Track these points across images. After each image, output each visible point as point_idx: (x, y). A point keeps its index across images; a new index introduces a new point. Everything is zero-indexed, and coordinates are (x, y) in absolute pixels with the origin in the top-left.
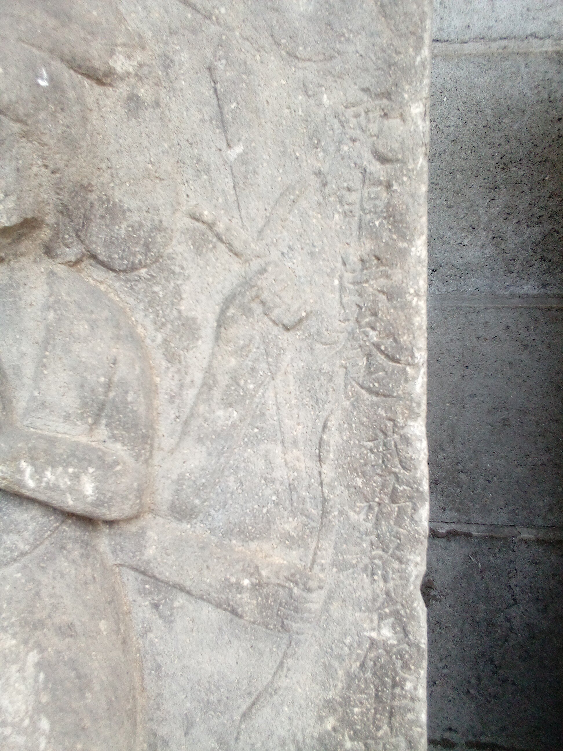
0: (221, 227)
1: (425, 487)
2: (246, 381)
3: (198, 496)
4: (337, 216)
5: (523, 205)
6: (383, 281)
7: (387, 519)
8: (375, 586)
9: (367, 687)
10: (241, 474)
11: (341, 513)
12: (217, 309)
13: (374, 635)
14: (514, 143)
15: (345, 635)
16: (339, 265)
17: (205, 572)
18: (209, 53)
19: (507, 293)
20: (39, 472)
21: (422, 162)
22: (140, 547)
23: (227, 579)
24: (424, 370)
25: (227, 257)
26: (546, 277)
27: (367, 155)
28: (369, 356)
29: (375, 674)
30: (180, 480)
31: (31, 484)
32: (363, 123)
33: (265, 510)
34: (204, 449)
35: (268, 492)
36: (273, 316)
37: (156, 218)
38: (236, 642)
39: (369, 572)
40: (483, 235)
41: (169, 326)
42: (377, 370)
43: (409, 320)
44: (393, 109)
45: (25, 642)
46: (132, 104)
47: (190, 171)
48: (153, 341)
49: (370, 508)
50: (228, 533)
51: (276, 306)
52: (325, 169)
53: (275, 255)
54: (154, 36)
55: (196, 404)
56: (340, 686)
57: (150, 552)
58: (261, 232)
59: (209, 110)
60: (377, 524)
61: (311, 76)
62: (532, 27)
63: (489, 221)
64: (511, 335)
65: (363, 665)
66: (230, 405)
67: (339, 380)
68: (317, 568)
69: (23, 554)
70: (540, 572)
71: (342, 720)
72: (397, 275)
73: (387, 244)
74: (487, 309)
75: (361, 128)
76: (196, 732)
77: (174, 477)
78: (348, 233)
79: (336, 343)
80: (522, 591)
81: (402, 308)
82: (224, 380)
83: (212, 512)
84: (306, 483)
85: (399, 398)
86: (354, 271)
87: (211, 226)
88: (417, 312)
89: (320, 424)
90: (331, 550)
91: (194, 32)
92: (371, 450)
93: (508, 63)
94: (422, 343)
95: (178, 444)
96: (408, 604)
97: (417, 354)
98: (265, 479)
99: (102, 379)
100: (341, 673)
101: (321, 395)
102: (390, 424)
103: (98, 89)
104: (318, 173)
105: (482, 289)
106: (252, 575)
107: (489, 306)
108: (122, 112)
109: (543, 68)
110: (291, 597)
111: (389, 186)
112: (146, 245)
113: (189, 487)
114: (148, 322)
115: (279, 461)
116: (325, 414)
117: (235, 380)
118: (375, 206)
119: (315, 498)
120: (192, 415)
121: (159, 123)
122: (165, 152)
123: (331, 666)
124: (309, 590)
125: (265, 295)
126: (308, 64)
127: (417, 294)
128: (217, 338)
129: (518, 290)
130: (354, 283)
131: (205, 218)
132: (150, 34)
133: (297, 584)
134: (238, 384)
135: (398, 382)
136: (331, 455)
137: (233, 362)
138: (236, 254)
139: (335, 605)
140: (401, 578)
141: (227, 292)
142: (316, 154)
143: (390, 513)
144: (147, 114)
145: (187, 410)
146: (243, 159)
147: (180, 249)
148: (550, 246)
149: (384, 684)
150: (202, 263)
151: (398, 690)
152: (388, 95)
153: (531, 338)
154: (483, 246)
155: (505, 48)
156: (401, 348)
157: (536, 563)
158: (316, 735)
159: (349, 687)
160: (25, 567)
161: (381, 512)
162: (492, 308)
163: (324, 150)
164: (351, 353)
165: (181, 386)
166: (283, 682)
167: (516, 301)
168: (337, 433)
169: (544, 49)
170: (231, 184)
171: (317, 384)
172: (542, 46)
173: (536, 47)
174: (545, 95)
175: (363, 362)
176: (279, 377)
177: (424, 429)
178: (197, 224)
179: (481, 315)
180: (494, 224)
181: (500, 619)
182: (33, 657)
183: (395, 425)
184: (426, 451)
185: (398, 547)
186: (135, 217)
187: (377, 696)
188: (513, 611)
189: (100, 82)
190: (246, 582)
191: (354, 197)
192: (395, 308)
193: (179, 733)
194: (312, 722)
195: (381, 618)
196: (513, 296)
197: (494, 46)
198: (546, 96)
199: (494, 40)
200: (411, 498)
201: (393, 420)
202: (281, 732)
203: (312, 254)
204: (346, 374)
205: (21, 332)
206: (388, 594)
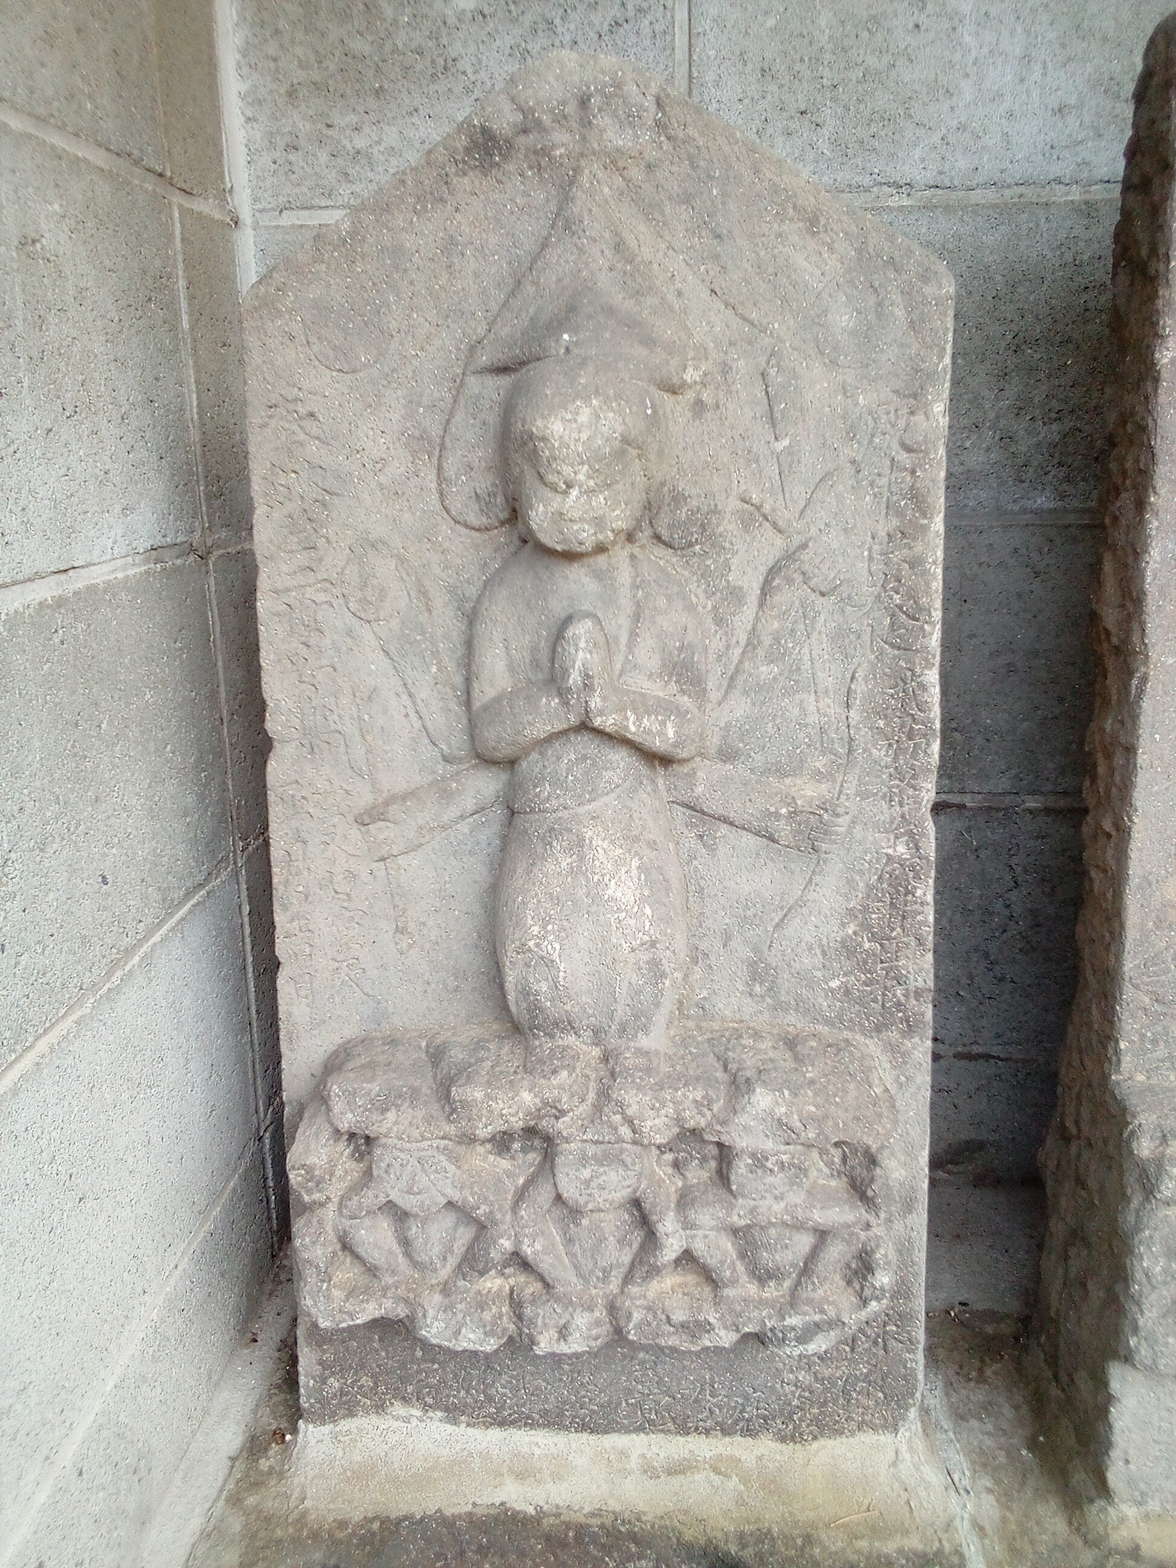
0: (767, 508)
1: (938, 726)
2: (786, 641)
3: (742, 741)
4: (868, 498)
5: (1039, 395)
6: (905, 551)
7: (905, 754)
8: (892, 810)
9: (884, 896)
10: (778, 721)
11: (865, 751)
12: (761, 579)
13: (890, 851)
14: (1030, 318)
15: (866, 853)
16: (869, 539)
17: (748, 804)
18: (762, 360)
19: (1016, 508)
20: (639, 719)
21: (942, 451)
22: (692, 786)
23: (767, 810)
24: (939, 626)
25: (771, 533)
26: (1065, 486)
27: (895, 446)
28: (893, 615)
29: (890, 885)
30: (728, 726)
31: (633, 729)
32: (893, 419)
33: (798, 751)
34: (749, 700)
35: (802, 735)
36: (812, 584)
37: (712, 503)
38: (770, 864)
39: (888, 799)
40: (989, 436)
41: (719, 595)
42: (900, 628)
43: (928, 585)
44: (918, 408)
45: (629, 852)
46: (697, 408)
47: (741, 461)
48: (704, 608)
49: (890, 745)
50: (766, 772)
51: (815, 576)
52: (859, 458)
53: (814, 531)
54: (716, 347)
55: (740, 662)
56: (860, 896)
57: (699, 790)
58: (802, 512)
59: (762, 408)
60: (895, 759)
61: (849, 381)
62: (1056, 170)
63: (998, 417)
64: (1020, 559)
65: (880, 878)
66: (772, 661)
67: (866, 637)
68: (843, 797)
69: (617, 786)
70: (1048, 847)
71: (861, 925)
72: (919, 547)
73: (910, 520)
74: (992, 527)
75: (890, 422)
76: (733, 944)
77: (723, 725)
78: (877, 512)
79: (864, 605)
80: (1026, 871)
81: (922, 575)
82: (767, 641)
83: (752, 754)
84: (835, 727)
85: (917, 650)
86: (881, 544)
87: (758, 508)
88: (935, 578)
89: (849, 676)
90: (855, 782)
91: (750, 343)
92: (892, 696)
93: (1024, 216)
94: (938, 604)
95: (725, 697)
96: (920, 824)
97: (933, 614)
98: (799, 724)
99: (678, 644)
100: (861, 885)
101: (850, 651)
102: (909, 674)
103: (672, 398)
104: (853, 462)
105: (985, 503)
106: (789, 804)
107: (994, 524)
108: (689, 415)
109: (1069, 223)
110: (821, 822)
111: (913, 472)
112: (703, 526)
113: (735, 732)
114: (700, 591)
115: (812, 708)
116: (853, 667)
117: (777, 640)
118: (901, 489)
119: (842, 739)
120: (737, 671)
121: (719, 423)
122: (723, 447)
123: (853, 880)
124: (838, 815)
125: (806, 567)
126: (847, 370)
127: (934, 563)
128: (762, 603)
129: (1029, 504)
130: (881, 555)
131: (754, 501)
132: (712, 345)
133: (826, 810)
134: (779, 643)
135: (917, 638)
136: (858, 702)
137: (776, 624)
138: (780, 531)
139: (858, 829)
140: (915, 803)
141: (770, 564)
142: (852, 446)
143: (907, 749)
144: (709, 415)
145: (732, 667)
146: (789, 450)
147: (730, 527)
148: (1071, 449)
149: (898, 892)
150: (748, 539)
151: (910, 897)
152: (915, 396)
153: (1044, 563)
154: (988, 449)
155: (1021, 196)
156: (920, 609)
157: (1043, 837)
158: (839, 939)
159: (868, 896)
160: (619, 796)
161: (899, 748)
162: (998, 526)
163: (859, 443)
164: (877, 614)
165: (728, 647)
166: (811, 896)
167: (1028, 517)
168: (863, 683)
169: (1070, 198)
170: (777, 472)
171: (847, 641)
172: (1067, 194)
173: (1060, 195)
174: (1069, 257)
175: (887, 621)
176: (815, 636)
177: (937, 677)
178: (746, 506)
179: (985, 535)
180: (1003, 422)
181: (999, 906)
182: (635, 862)
183: (913, 674)
184: (939, 695)
185: (913, 777)
186: (695, 503)
187: (892, 903)
188: (1014, 896)
189: (674, 393)
190: (784, 811)
191: (884, 481)
192: (916, 575)
193: (718, 945)
194: (836, 929)
195: (897, 837)
196: (1024, 511)
197: (1007, 193)
198: (1071, 260)
199: (1009, 187)
200: (925, 736)
201: (912, 670)
202: (808, 938)
203: (845, 530)
204: (872, 632)
205: (618, 608)
206: (903, 816)
